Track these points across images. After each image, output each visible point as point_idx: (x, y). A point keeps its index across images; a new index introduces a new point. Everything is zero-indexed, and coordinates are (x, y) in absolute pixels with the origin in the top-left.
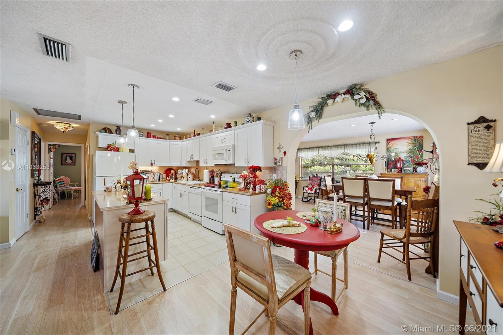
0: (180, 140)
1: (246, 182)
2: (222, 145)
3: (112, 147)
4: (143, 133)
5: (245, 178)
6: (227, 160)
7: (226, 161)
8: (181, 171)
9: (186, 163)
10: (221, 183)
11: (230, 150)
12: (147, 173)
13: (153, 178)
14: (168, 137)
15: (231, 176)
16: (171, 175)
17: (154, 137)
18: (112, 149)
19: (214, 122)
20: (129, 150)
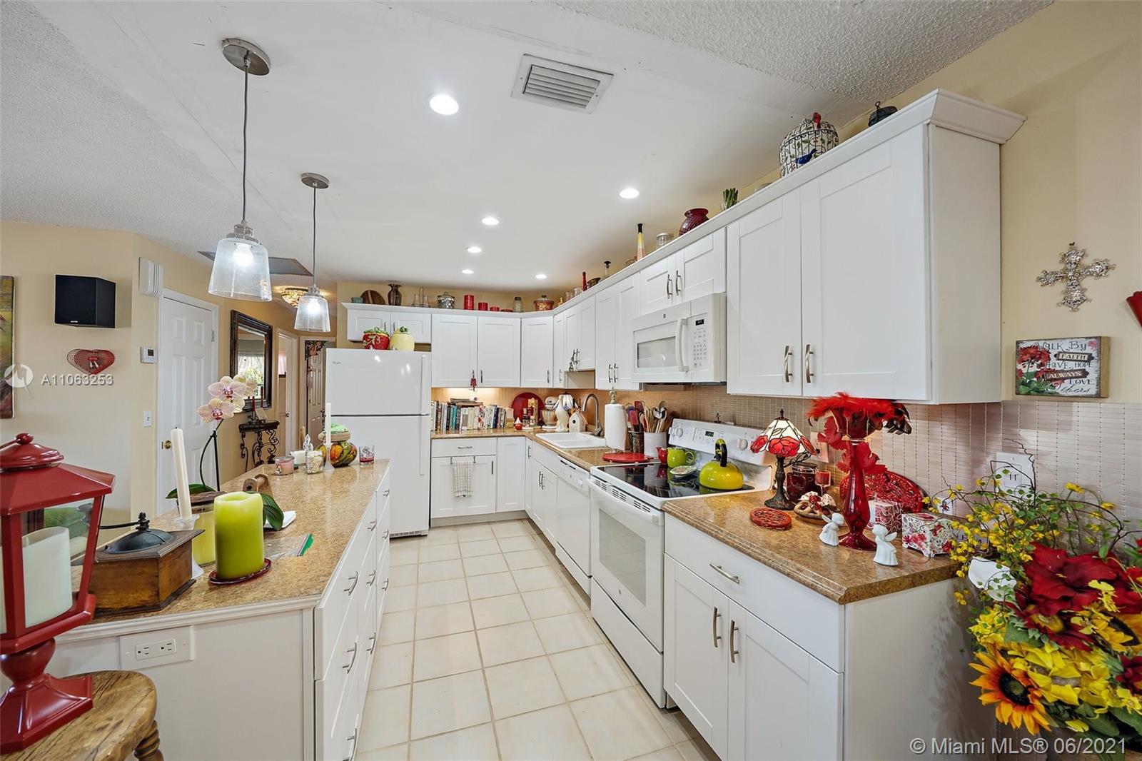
0: (551, 309)
1: (788, 470)
2: (667, 304)
3: (371, 339)
4: (454, 298)
5: (781, 452)
6: (691, 366)
7: (686, 370)
8: (553, 402)
9: (562, 378)
10: (666, 455)
11: (702, 322)
12: (463, 406)
13: (480, 420)
14: (518, 305)
15: (709, 434)
16: (527, 413)
17: (483, 307)
18: (371, 344)
19: (640, 226)
20: (416, 344)
